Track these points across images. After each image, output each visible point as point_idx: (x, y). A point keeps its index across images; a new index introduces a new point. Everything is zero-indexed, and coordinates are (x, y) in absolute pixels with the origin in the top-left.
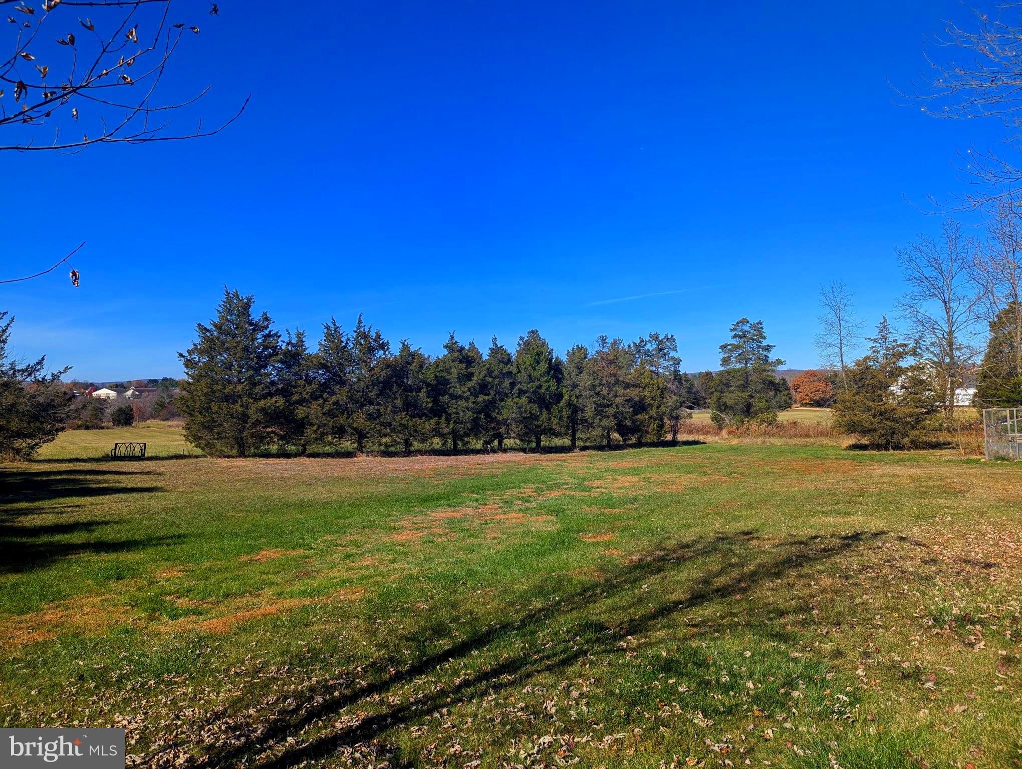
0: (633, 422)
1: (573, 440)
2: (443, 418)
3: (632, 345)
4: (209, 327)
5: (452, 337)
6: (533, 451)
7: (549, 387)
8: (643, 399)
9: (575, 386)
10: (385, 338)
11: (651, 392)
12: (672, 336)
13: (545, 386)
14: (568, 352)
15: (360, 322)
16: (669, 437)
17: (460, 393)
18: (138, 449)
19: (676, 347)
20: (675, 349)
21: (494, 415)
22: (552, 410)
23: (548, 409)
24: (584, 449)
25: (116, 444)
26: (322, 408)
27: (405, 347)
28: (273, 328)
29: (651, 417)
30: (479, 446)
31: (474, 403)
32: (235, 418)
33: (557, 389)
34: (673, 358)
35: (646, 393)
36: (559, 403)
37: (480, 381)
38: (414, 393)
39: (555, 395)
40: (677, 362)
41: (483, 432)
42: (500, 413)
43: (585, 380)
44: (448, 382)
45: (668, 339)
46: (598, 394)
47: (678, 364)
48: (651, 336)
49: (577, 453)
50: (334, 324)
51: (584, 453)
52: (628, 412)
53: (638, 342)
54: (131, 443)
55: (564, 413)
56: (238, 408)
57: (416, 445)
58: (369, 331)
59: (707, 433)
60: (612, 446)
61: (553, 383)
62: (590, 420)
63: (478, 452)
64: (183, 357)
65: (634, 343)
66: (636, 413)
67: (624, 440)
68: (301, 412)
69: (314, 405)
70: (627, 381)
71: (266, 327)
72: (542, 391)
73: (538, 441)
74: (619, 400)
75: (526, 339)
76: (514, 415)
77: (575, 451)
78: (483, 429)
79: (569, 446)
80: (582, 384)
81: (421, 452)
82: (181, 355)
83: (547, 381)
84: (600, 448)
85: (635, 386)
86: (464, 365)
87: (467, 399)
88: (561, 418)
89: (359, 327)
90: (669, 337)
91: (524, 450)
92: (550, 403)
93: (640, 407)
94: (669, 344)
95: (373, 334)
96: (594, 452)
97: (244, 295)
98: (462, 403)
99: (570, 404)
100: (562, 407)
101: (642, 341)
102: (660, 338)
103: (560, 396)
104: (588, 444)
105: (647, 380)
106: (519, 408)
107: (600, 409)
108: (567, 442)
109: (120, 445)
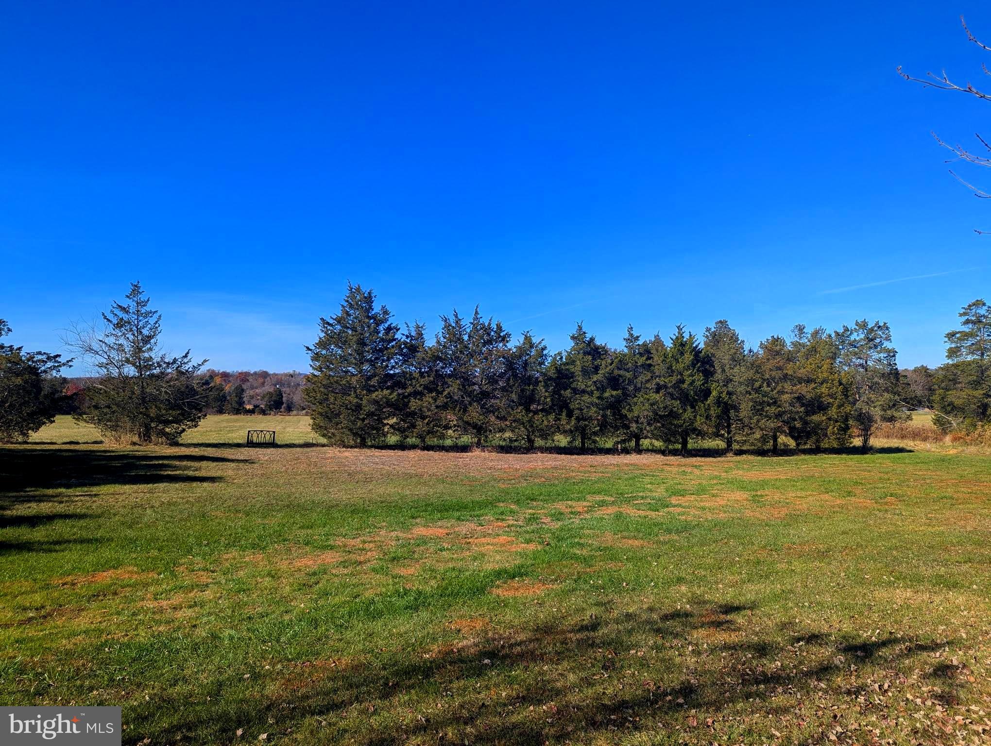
0: (806, 423)
1: (729, 443)
2: (564, 414)
3: (833, 335)
4: (331, 321)
5: (580, 328)
6: (674, 453)
7: (693, 381)
8: (820, 397)
9: (728, 381)
10: (506, 328)
11: (830, 388)
12: (885, 324)
13: (688, 380)
14: (761, 344)
15: (477, 313)
16: (857, 442)
17: (583, 387)
18: (268, 437)
19: (890, 336)
20: (888, 339)
21: (624, 412)
22: (697, 407)
23: (693, 407)
24: (740, 453)
25: (249, 431)
26: (435, 400)
27: (528, 339)
28: (392, 321)
29: (830, 419)
30: (609, 445)
31: (598, 398)
32: (349, 409)
33: (703, 384)
34: (888, 351)
35: (823, 390)
36: (707, 400)
37: (607, 375)
38: (531, 387)
39: (701, 391)
40: (892, 354)
41: (612, 430)
42: (630, 410)
43: (740, 374)
44: (572, 375)
45: (879, 327)
46: (757, 390)
47: (894, 356)
48: (857, 324)
49: (730, 457)
50: (456, 316)
51: (738, 458)
52: (798, 412)
53: (841, 331)
54: (262, 431)
55: (712, 412)
56: (352, 399)
57: (539, 442)
58: (490, 324)
59: (925, 439)
60: (778, 452)
61: (699, 379)
62: (746, 421)
63: (608, 451)
64: (311, 350)
65: (836, 332)
66: (807, 413)
67: (798, 445)
68: (414, 404)
69: (428, 398)
70: (800, 375)
71: (386, 320)
72: (685, 386)
73: (685, 443)
74: (786, 397)
75: (713, 330)
76: (646, 413)
77: (728, 455)
78: (612, 427)
79: (722, 450)
80: (736, 379)
81: (543, 450)
82: (308, 349)
83: (690, 376)
84: (761, 453)
85: (809, 381)
86: (590, 358)
87: (591, 394)
88: (708, 417)
89: (476, 318)
90: (881, 324)
91: (663, 452)
92: (696, 401)
93: (816, 406)
94: (880, 333)
95: (494, 326)
96: (751, 458)
97: (365, 290)
98: (586, 398)
99: (719, 402)
100: (709, 405)
101: (846, 330)
102: (870, 326)
103: (707, 393)
104: (744, 448)
105: (825, 375)
106: (652, 405)
107: (758, 409)
108: (721, 444)
109: (252, 432)
